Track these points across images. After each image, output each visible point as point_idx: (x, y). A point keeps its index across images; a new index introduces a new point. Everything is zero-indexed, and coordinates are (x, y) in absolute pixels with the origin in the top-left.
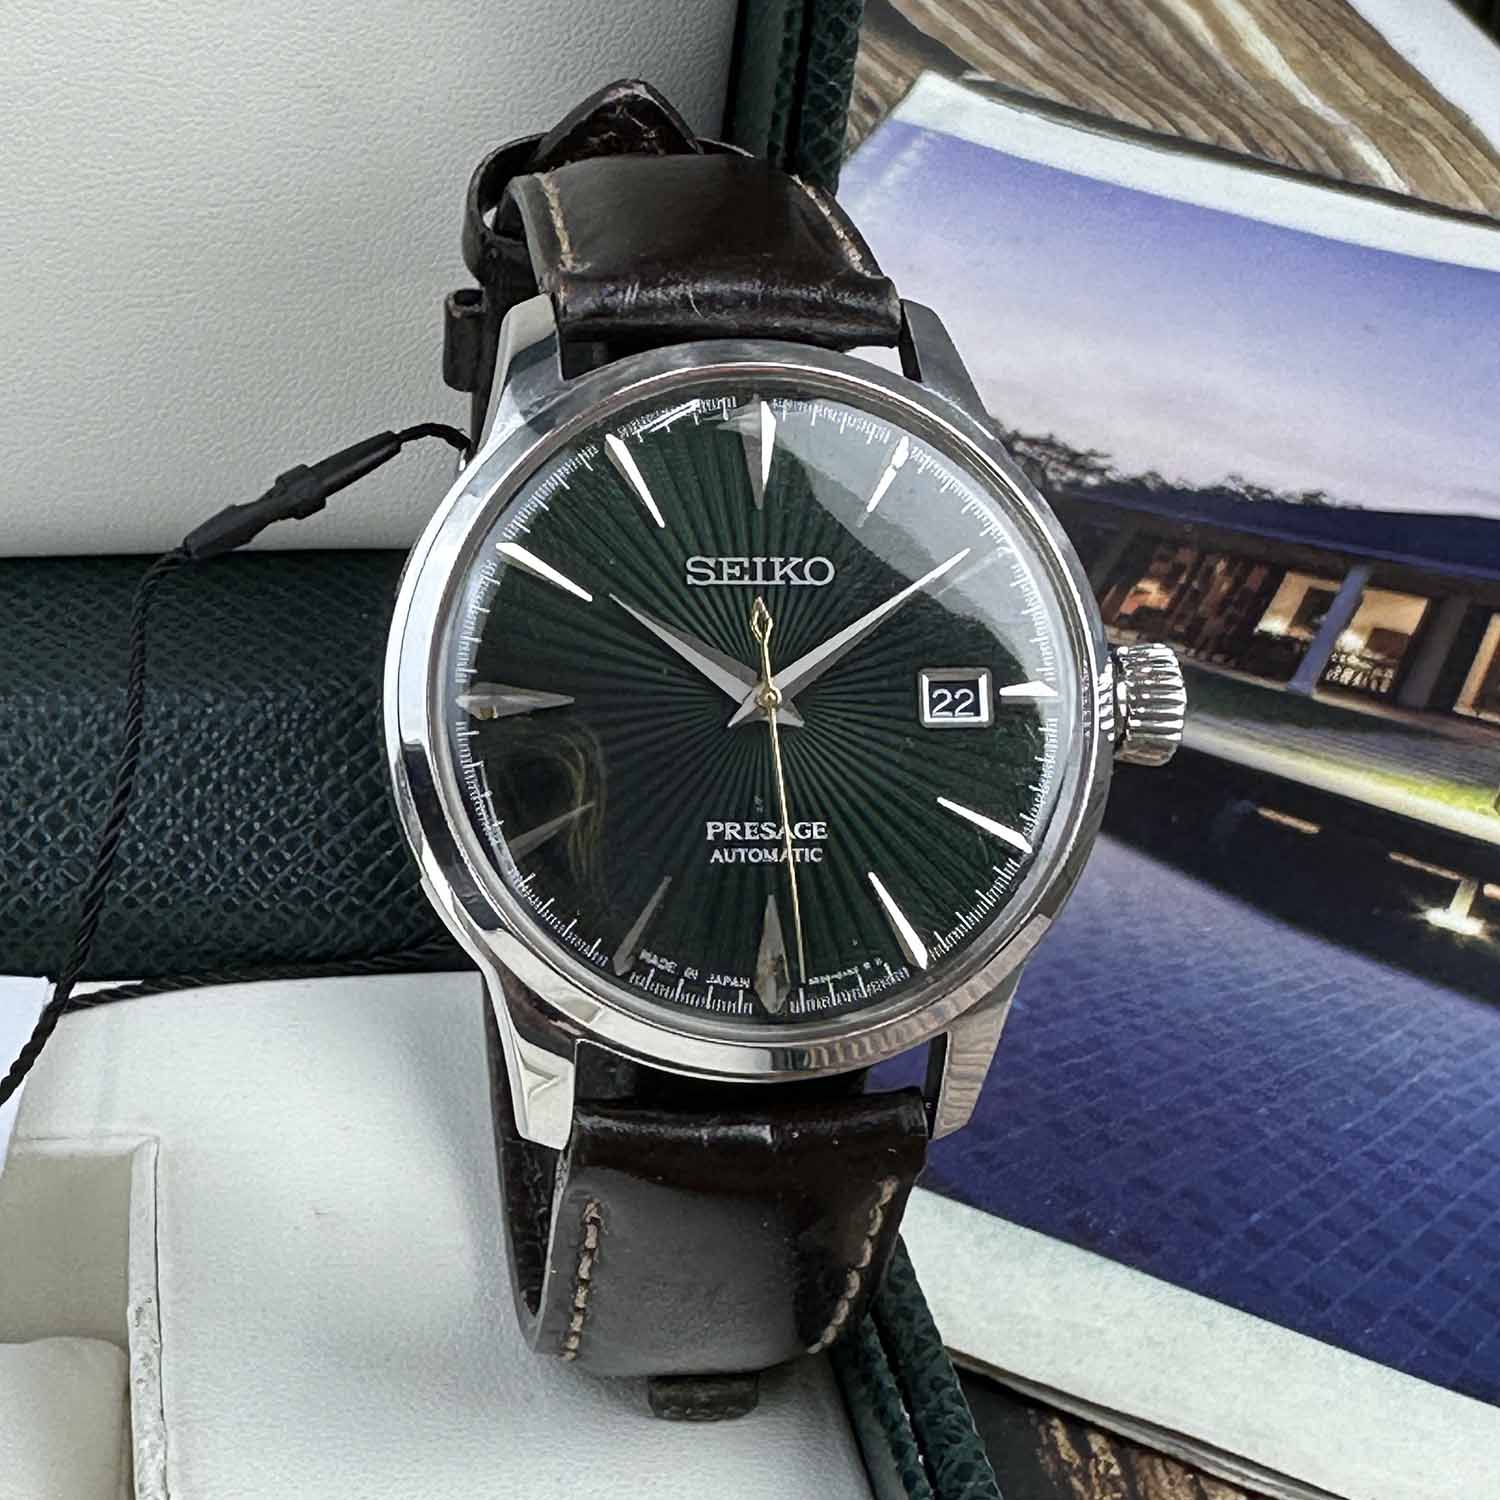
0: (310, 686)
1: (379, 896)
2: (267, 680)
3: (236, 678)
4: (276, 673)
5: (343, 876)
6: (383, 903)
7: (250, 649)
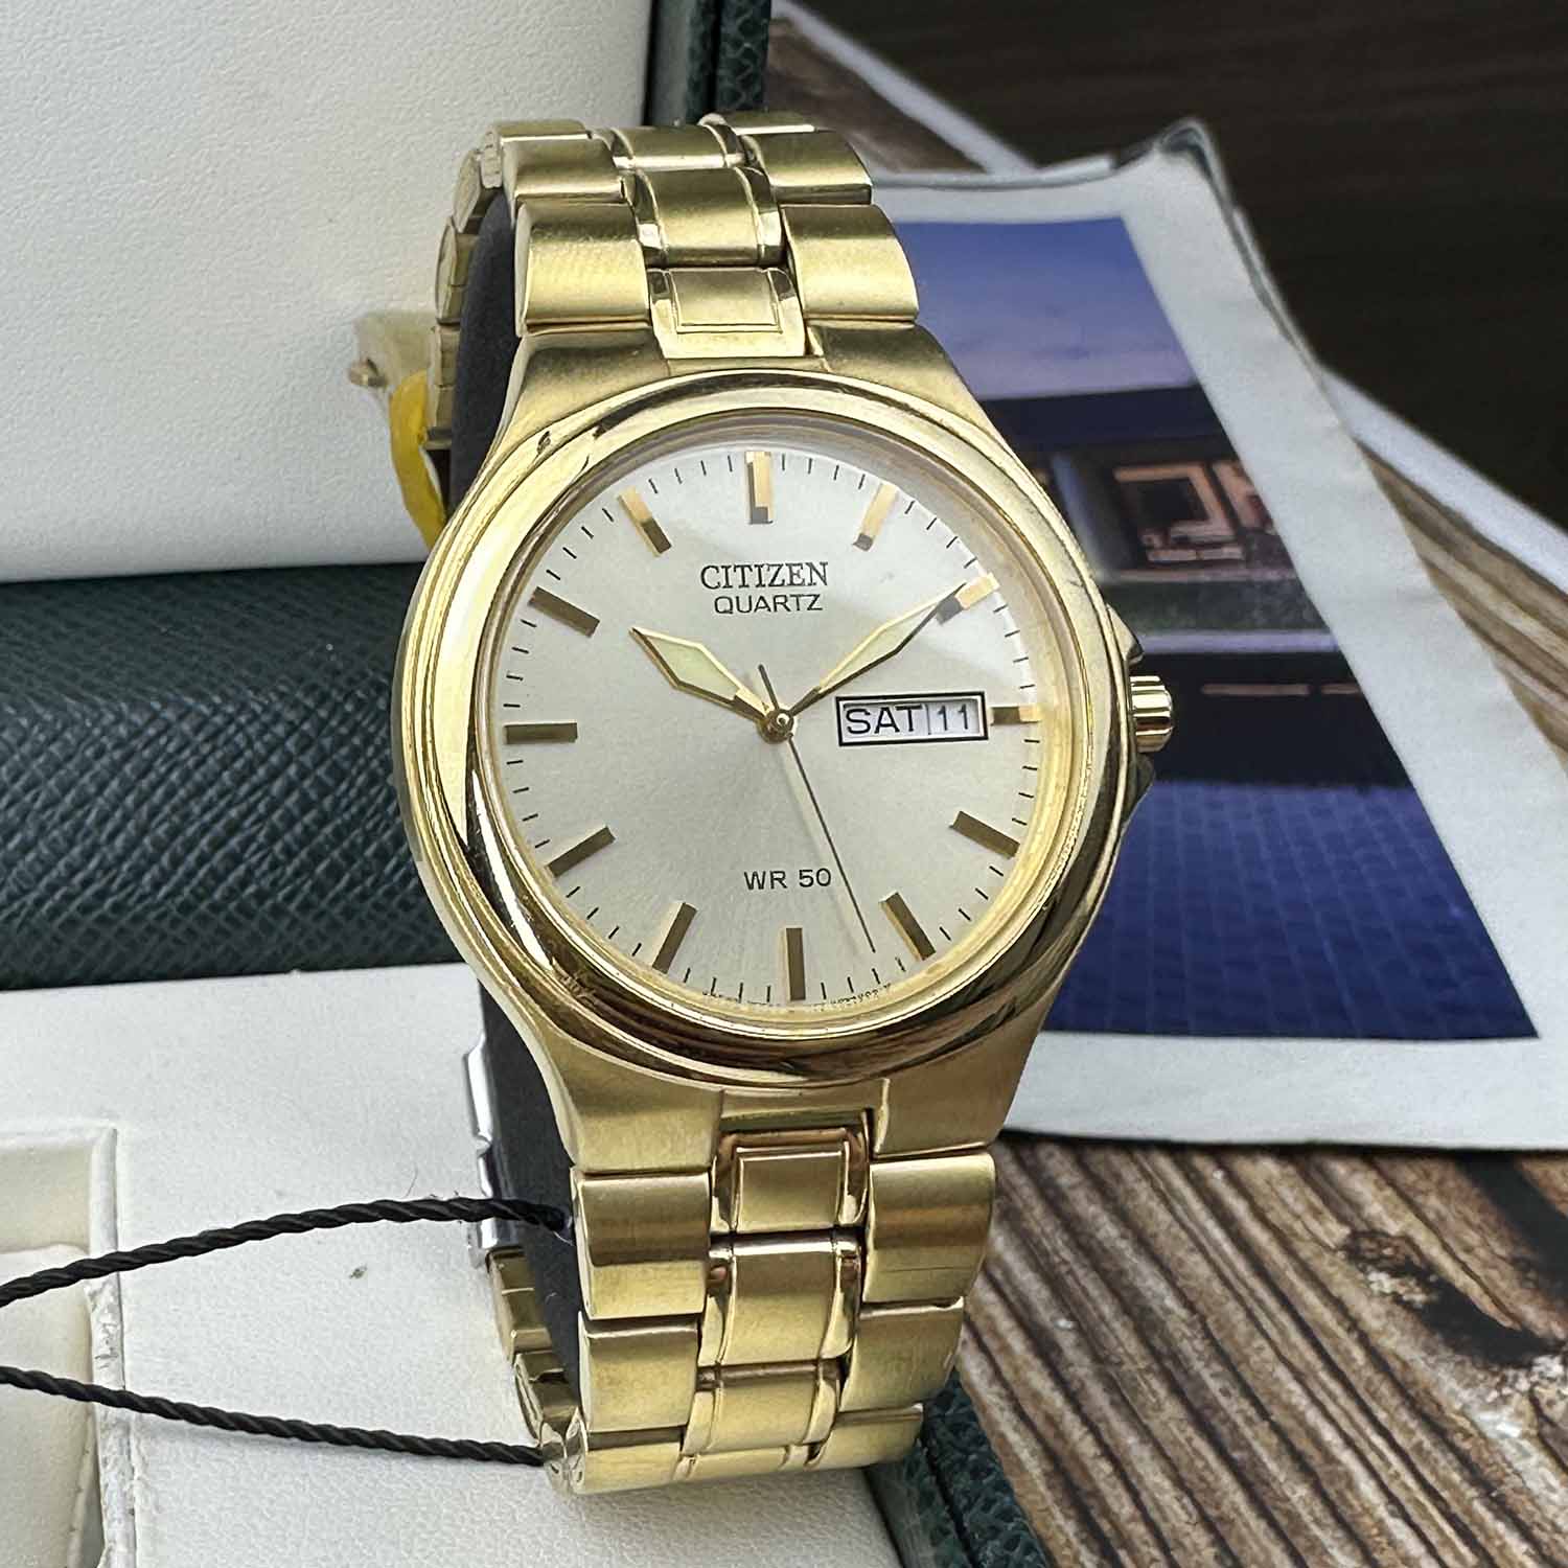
0: (257, 691)
1: (331, 895)
2: (213, 686)
3: (183, 685)
4: (222, 680)
5: (297, 874)
6: (336, 899)
7: (195, 659)
